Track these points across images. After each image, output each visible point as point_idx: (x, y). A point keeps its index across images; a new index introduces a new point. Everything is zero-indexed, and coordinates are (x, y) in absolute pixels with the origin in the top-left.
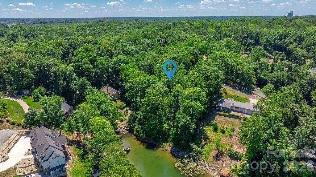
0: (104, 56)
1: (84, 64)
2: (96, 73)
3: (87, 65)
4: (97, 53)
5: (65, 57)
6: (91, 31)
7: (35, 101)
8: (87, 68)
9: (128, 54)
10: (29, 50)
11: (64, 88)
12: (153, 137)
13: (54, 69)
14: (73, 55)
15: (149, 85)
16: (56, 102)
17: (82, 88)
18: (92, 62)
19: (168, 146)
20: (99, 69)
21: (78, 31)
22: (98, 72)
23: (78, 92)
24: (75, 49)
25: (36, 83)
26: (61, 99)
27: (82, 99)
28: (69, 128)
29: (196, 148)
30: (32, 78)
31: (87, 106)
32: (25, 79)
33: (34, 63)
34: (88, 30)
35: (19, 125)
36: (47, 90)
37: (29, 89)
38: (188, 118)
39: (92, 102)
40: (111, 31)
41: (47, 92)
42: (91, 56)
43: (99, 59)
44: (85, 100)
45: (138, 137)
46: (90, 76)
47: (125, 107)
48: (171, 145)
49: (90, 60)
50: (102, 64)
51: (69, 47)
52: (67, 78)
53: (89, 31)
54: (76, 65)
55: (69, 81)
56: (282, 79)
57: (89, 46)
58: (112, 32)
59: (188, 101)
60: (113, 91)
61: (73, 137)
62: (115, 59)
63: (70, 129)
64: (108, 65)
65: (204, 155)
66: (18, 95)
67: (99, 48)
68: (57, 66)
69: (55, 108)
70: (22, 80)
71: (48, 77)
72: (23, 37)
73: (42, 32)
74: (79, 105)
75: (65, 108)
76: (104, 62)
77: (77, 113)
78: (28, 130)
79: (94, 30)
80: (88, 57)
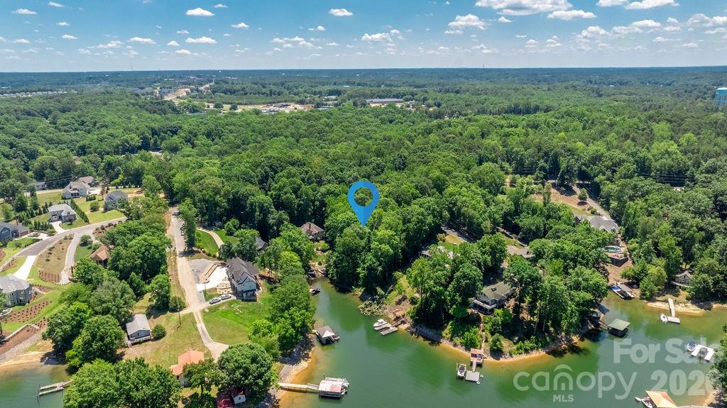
0: (312, 183)
1: (286, 193)
2: (299, 205)
3: (288, 195)
4: (303, 180)
5: (263, 182)
6: (309, 127)
7: (227, 234)
8: (288, 198)
9: (343, 181)
10: (223, 173)
11: (260, 222)
12: (347, 281)
13: (251, 199)
14: (273, 180)
15: (348, 225)
16: (252, 235)
17: (280, 222)
18: (295, 191)
19: (359, 291)
20: (303, 201)
21: (287, 127)
22: (301, 204)
23: (275, 228)
24: (276, 172)
25: (229, 214)
26: (256, 232)
27: (277, 234)
28: (262, 262)
29: (380, 290)
30: (225, 209)
31: (280, 242)
32: (218, 208)
33: (228, 190)
34: (305, 125)
35: (214, 256)
36: (241, 223)
37: (221, 220)
38: (374, 260)
39: (285, 238)
40: (340, 130)
41: (240, 225)
42: (295, 183)
43: (304, 187)
44: (279, 235)
45: (332, 281)
46: (292, 209)
47: (328, 250)
48: (363, 290)
49: (293, 188)
50: (307, 195)
51: (268, 169)
52: (264, 211)
53: (305, 128)
54: (276, 195)
55: (266, 215)
56: (533, 228)
57: (293, 169)
58: (342, 131)
59: (377, 243)
60: (315, 229)
61: (266, 272)
62: (323, 189)
63: (263, 264)
64: (315, 196)
65: (389, 300)
66: (210, 226)
67: (307, 172)
68: (253, 195)
69: (251, 241)
70: (215, 210)
71: (244, 208)
72: (205, 137)
73: (232, 127)
74: (273, 240)
75: (259, 243)
76: (310, 192)
77: (270, 249)
78: (223, 262)
79: (313, 126)
80: (290, 184)
